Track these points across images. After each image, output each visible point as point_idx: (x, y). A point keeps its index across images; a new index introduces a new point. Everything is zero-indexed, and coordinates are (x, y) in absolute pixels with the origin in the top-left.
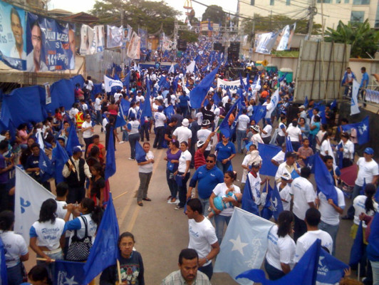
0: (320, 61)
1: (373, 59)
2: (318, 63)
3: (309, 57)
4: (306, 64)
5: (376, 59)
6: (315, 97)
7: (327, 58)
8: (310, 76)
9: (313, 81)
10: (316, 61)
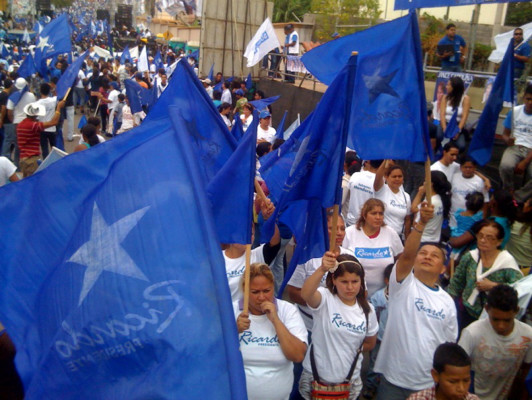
0: (232, 22)
1: (300, 23)
2: (229, 24)
3: (217, 13)
4: (212, 25)
5: (305, 23)
6: (228, 73)
7: (242, 18)
8: (219, 43)
9: (224, 49)
10: (226, 21)
